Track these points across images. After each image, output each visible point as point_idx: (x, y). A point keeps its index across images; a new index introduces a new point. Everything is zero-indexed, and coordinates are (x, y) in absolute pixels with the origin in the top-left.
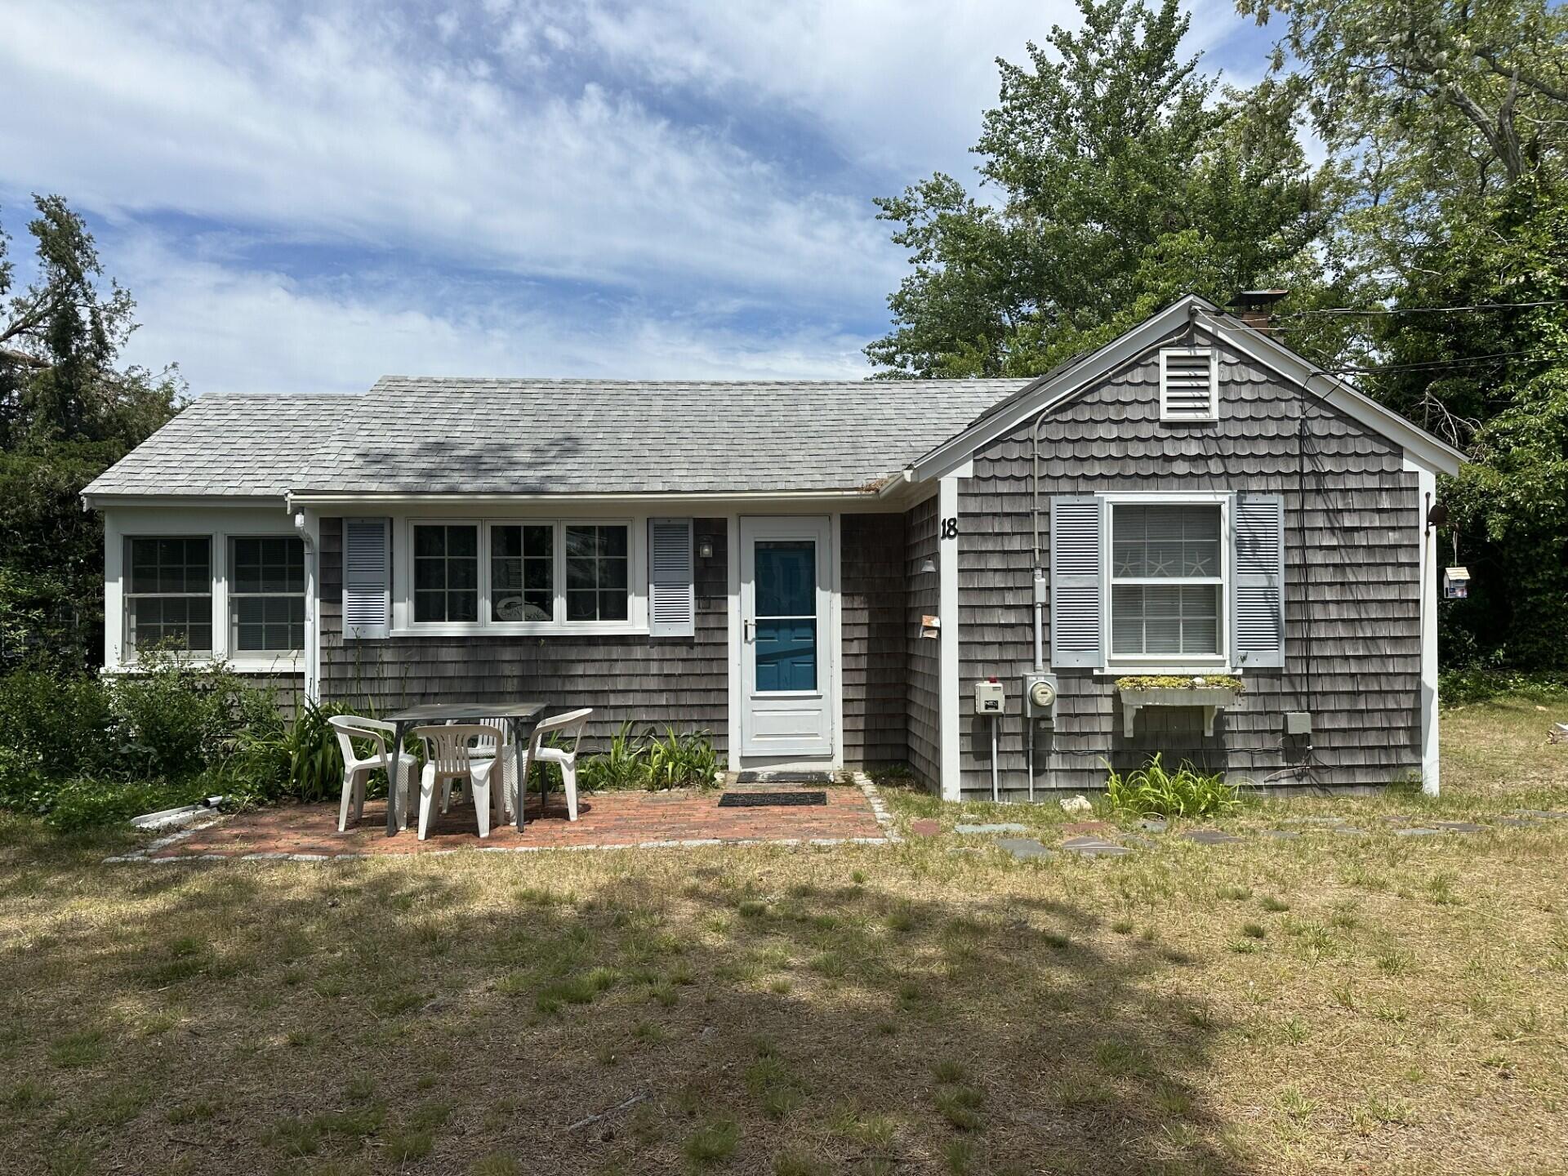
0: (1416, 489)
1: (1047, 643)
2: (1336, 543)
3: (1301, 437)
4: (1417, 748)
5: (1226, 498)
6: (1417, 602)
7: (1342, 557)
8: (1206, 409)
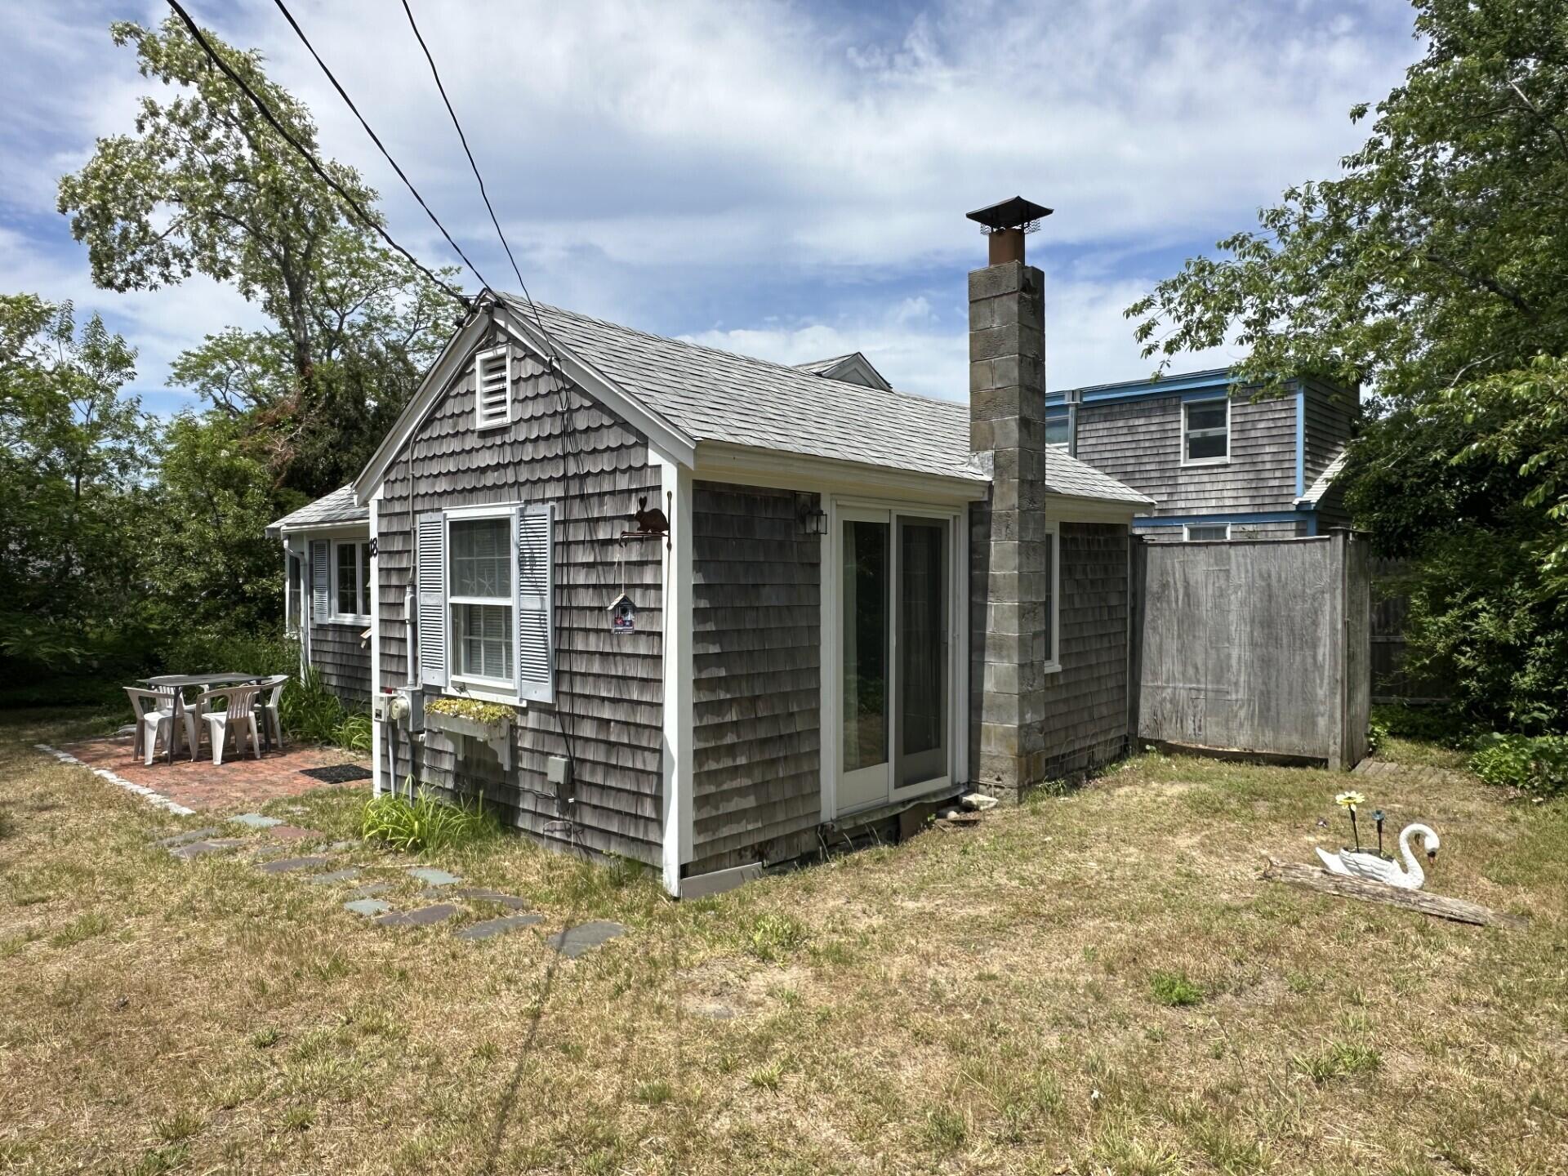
0: (659, 488)
1: (415, 659)
2: (591, 560)
3: (568, 433)
4: (659, 822)
5: (513, 510)
6: (660, 634)
7: (598, 577)
8: (504, 413)
